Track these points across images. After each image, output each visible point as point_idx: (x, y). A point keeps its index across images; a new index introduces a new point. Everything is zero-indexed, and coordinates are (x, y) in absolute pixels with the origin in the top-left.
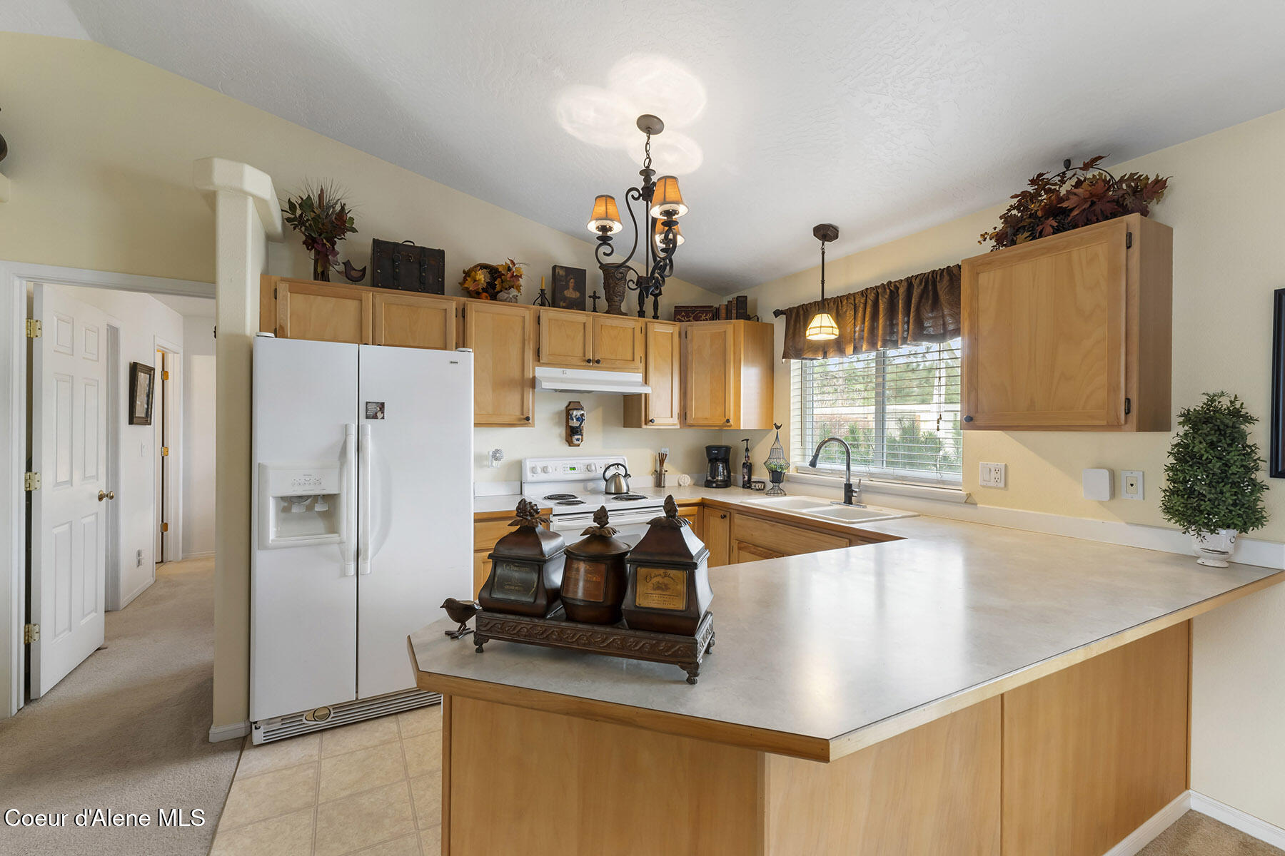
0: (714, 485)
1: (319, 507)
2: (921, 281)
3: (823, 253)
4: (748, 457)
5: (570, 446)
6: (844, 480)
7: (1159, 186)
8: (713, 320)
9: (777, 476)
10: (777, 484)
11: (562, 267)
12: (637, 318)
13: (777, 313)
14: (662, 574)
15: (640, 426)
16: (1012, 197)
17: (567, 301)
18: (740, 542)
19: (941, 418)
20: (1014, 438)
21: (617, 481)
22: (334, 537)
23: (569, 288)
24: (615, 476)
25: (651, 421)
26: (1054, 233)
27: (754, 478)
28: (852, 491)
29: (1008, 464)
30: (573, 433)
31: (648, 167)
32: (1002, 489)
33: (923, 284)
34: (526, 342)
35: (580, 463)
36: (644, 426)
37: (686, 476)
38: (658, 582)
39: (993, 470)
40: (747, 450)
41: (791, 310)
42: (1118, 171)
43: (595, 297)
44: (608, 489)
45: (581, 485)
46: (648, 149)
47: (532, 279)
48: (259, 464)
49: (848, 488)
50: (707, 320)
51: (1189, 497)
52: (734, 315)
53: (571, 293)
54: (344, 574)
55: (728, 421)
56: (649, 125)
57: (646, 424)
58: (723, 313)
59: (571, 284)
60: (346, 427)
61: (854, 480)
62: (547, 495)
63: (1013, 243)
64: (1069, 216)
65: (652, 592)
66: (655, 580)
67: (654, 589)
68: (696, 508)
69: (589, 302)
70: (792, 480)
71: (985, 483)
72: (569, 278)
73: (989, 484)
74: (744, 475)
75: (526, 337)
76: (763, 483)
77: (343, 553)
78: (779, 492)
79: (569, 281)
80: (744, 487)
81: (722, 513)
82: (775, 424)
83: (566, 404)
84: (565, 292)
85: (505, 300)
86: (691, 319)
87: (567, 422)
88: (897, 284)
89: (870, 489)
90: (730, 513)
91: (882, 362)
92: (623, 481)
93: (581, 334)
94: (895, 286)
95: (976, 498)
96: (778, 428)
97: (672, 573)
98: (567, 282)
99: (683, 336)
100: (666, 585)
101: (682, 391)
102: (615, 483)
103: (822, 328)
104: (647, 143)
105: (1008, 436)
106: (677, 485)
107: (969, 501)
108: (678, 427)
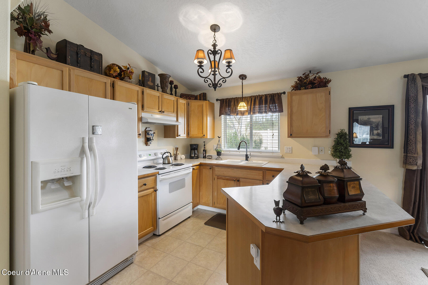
0: (195, 158)
1: (66, 184)
2: (270, 96)
3: (242, 83)
4: (205, 148)
5: (146, 146)
6: (245, 153)
7: (329, 81)
8: (195, 100)
9: (219, 154)
10: (219, 156)
11: (147, 72)
12: (174, 96)
13: (217, 100)
14: (353, 183)
15: (175, 137)
16: (297, 77)
17: (149, 86)
18: (218, 176)
19: (273, 135)
20: (294, 140)
21: (168, 159)
22: (78, 199)
23: (149, 81)
24: (167, 157)
25: (179, 135)
26: (311, 89)
27: (207, 155)
28: (248, 157)
29: (292, 147)
30: (148, 141)
31: (215, 43)
32: (291, 153)
33: (271, 97)
34: (139, 102)
35: (152, 152)
36: (177, 137)
37: (183, 155)
38: (353, 186)
39: (289, 148)
40: (204, 145)
41: (223, 100)
42: (322, 75)
43: (158, 86)
44: (165, 162)
45: (152, 161)
46: (215, 37)
47: (136, 75)
48: (32, 162)
49: (247, 155)
50: (193, 100)
51: (340, 153)
52: (202, 99)
53: (150, 83)
54: (82, 218)
55: (204, 135)
56: (215, 28)
57: (177, 136)
58: (199, 97)
59: (150, 80)
60: (83, 139)
61: (248, 153)
62: (144, 167)
63: (300, 89)
64: (314, 85)
65: (352, 189)
66: (352, 185)
67: (352, 188)
68: (198, 166)
69: (156, 87)
70: (224, 155)
71: (286, 152)
72: (149, 77)
73: (288, 152)
74: (203, 154)
75: (139, 100)
76: (211, 156)
77: (82, 207)
78: (220, 159)
79: (150, 78)
80: (204, 158)
81: (209, 167)
82: (218, 137)
83: (145, 129)
84: (148, 82)
85: (129, 82)
86: (188, 98)
87: (146, 136)
88: (262, 96)
89: (253, 156)
90: (213, 167)
91: (251, 118)
92: (170, 158)
93: (158, 100)
94: (261, 96)
95: (284, 156)
96: (219, 138)
97: (355, 182)
98: (149, 78)
99: (188, 104)
100: (354, 186)
101: (187, 125)
102: (167, 159)
103: (243, 106)
104: (214, 35)
105: (292, 139)
106: (180, 159)
107: (282, 157)
108: (186, 138)
